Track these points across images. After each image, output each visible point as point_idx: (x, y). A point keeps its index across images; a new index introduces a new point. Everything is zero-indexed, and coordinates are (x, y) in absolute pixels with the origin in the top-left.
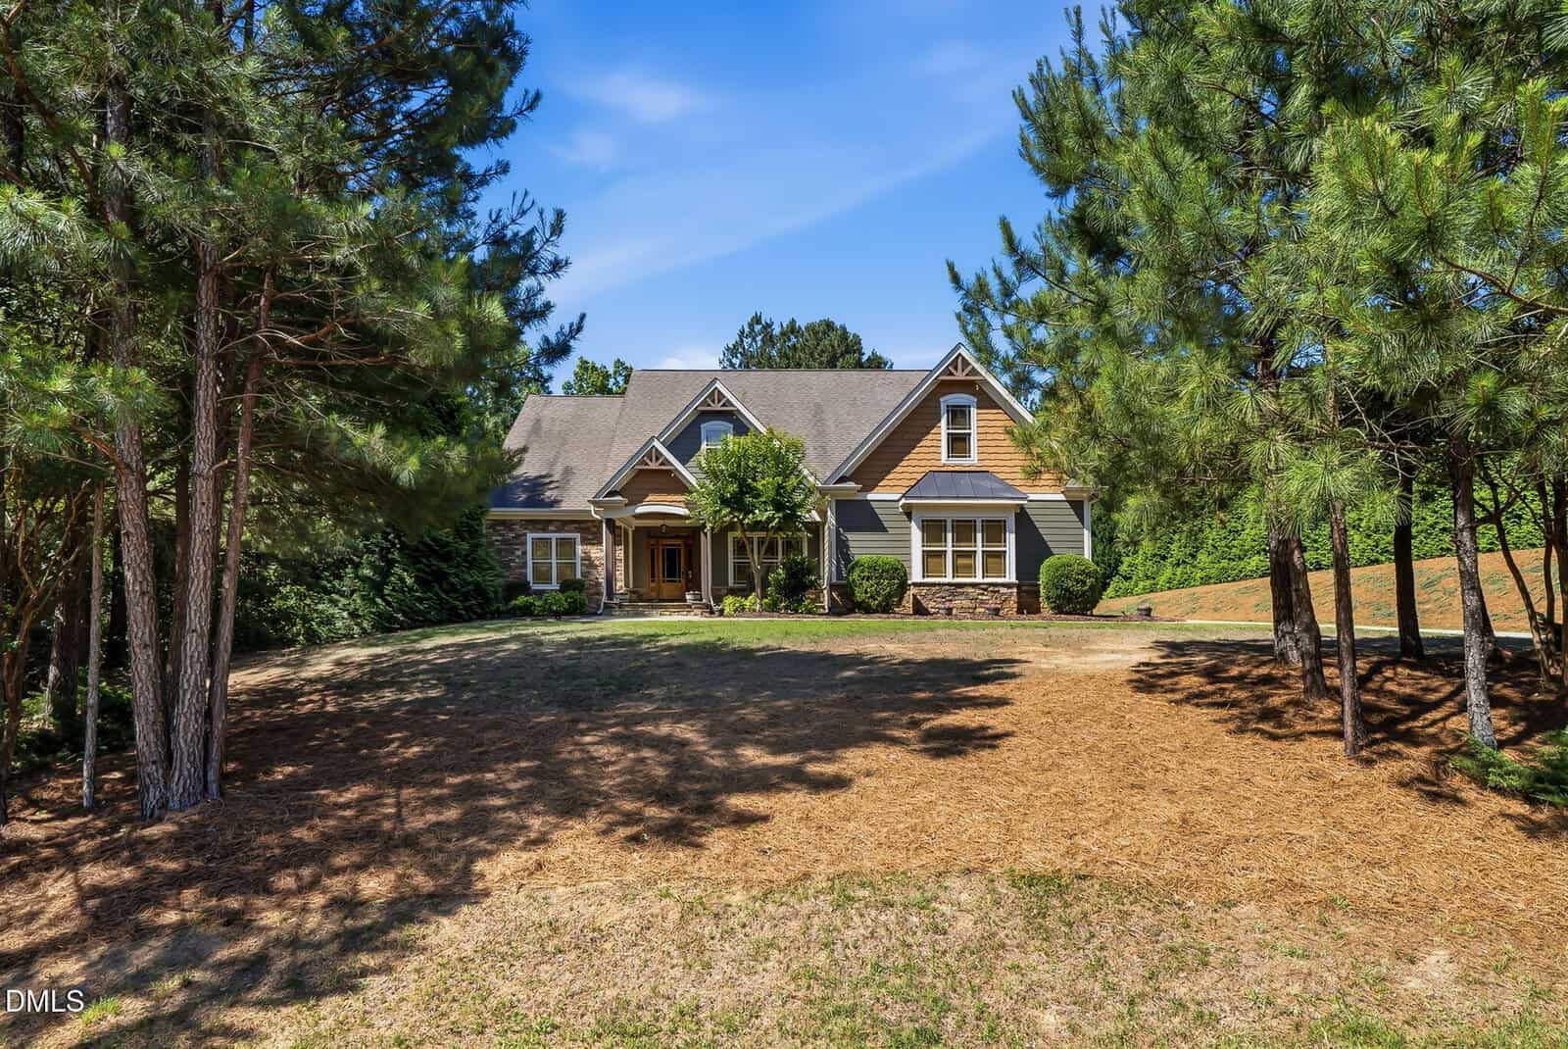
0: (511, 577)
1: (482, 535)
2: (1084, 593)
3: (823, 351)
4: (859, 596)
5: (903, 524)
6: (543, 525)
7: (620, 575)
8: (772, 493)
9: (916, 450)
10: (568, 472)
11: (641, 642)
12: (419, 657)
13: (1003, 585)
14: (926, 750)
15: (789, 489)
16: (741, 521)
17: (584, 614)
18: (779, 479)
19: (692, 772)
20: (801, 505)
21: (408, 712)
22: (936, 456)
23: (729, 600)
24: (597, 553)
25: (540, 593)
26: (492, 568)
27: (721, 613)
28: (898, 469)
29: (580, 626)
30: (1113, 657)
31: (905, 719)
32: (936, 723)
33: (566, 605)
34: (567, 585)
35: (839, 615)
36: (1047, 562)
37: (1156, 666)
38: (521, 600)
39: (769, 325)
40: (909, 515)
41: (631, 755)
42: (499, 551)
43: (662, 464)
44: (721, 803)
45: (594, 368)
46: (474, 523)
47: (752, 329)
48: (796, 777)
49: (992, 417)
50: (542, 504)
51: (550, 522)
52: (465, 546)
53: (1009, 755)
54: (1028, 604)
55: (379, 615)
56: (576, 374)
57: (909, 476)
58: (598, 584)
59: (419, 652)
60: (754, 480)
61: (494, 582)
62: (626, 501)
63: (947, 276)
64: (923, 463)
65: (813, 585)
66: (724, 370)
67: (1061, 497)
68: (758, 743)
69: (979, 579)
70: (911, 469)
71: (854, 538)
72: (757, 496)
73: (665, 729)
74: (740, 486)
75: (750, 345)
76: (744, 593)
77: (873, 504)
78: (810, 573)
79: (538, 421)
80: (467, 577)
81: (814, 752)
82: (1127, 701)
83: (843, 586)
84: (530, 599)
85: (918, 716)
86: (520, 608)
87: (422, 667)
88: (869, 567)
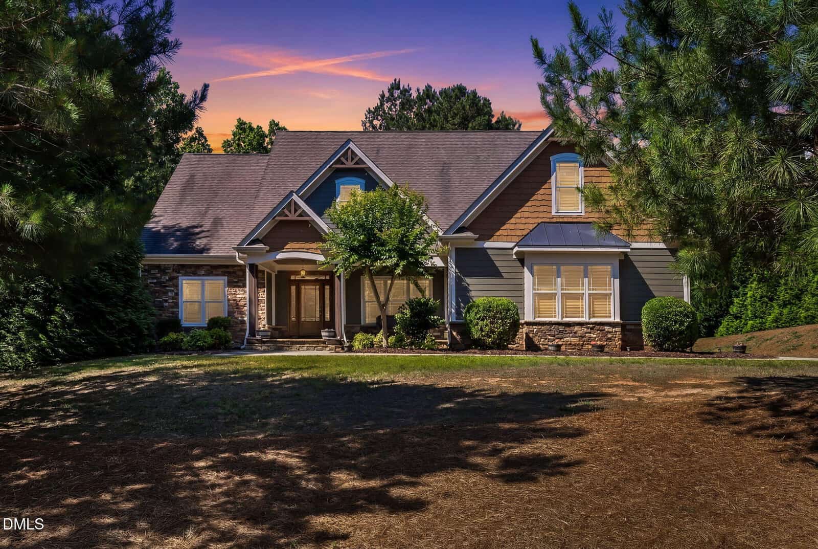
0: (165, 316)
1: (138, 278)
2: (682, 332)
3: (456, 114)
4: (476, 334)
5: (517, 270)
6: (194, 269)
7: (262, 313)
8: (396, 243)
9: (529, 204)
10: (216, 223)
11: (267, 376)
12: (65, 388)
13: (608, 324)
14: (502, 477)
15: (412, 238)
16: (368, 267)
17: (228, 349)
18: (403, 230)
19: (287, 494)
20: (423, 253)
21: (45, 438)
22: (548, 209)
23: (359, 337)
24: (243, 295)
25: (188, 330)
26: (146, 308)
27: (350, 349)
28: (513, 221)
29: (219, 361)
30: (695, 391)
31: (487, 448)
32: (515, 451)
33: (210, 341)
34: (214, 324)
35: (458, 351)
36: (648, 304)
37: (729, 399)
38: (172, 336)
39: (407, 91)
40: (522, 262)
41: (237, 478)
42: (153, 292)
43: (300, 215)
44: (308, 521)
45: (251, 129)
46: (130, 267)
47: (392, 95)
48: (379, 499)
49: (598, 174)
50: (193, 251)
51: (199, 267)
52: (120, 287)
53: (576, 480)
54: (631, 342)
55: (42, 350)
56: (234, 134)
57: (522, 227)
58: (243, 322)
59: (65, 384)
60: (381, 230)
61: (147, 320)
62: (268, 248)
63: (531, 51)
64: (535, 215)
65: (435, 324)
66: (365, 131)
67: (663, 246)
68: (350, 468)
69: (586, 319)
70: (523, 221)
71: (472, 283)
72: (383, 244)
73: (270, 455)
74: (367, 236)
75: (390, 109)
76: (373, 331)
77: (490, 252)
78: (433, 313)
79: (192, 177)
80: (122, 315)
81: (401, 477)
82: (695, 431)
83: (461, 325)
84: (179, 336)
85: (501, 445)
86: (169, 344)
87: (69, 397)
88: (485, 309)
